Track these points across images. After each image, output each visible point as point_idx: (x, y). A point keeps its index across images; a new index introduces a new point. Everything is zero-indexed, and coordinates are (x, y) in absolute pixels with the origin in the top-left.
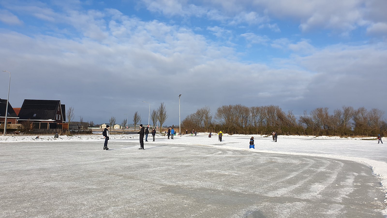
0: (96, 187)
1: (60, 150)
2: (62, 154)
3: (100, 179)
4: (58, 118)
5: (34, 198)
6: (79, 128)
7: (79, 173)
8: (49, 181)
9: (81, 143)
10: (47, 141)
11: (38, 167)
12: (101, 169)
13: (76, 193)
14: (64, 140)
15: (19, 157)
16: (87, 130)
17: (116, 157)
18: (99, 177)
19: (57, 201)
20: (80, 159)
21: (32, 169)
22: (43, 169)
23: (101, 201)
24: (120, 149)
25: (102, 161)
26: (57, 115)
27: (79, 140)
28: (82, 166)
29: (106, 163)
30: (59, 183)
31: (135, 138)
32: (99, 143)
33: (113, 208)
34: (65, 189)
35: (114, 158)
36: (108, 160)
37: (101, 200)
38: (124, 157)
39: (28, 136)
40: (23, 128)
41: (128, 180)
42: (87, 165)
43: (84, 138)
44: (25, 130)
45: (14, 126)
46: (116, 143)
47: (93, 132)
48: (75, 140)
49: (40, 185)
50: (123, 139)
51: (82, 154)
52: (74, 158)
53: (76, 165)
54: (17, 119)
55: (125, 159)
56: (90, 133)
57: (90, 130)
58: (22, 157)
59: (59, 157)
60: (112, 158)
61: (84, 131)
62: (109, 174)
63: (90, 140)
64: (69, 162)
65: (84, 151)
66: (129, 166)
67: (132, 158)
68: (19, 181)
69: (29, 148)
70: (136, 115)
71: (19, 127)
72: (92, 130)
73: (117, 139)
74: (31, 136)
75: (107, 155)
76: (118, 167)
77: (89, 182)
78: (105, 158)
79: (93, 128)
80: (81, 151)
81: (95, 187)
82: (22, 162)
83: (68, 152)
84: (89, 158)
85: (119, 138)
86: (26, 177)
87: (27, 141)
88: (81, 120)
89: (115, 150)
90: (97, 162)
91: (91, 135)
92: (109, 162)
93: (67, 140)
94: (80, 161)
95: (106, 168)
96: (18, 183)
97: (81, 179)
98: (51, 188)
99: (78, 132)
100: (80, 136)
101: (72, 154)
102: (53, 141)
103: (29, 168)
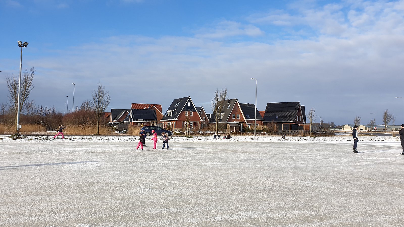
0: (357, 191)
1: (307, 151)
2: (310, 155)
3: (358, 183)
4: (299, 120)
5: (297, 194)
6: (320, 129)
7: (334, 175)
8: (305, 180)
9: (326, 144)
10: (292, 142)
11: (292, 166)
12: (356, 173)
13: (336, 195)
14: (308, 141)
15: (273, 155)
16: (329, 131)
17: (371, 161)
18: (356, 181)
19: (319, 200)
20: (329, 161)
21: (286, 168)
22: (297, 168)
23: (366, 207)
24: (372, 153)
25: (354, 164)
26: (298, 116)
27: (323, 142)
28: (334, 168)
29: (360, 167)
30: (315, 183)
31: (388, 141)
32: (345, 145)
33: (384, 216)
34: (323, 189)
35: (368, 162)
36: (361, 164)
37: (366, 205)
38: (380, 162)
39: (274, 137)
40: (268, 129)
41: (394, 188)
42: (339, 167)
43: (328, 140)
44: (270, 131)
45: (261, 127)
46: (365, 146)
47: (335, 134)
48: (319, 142)
49: (298, 182)
50: (372, 141)
51: (330, 156)
52: (324, 159)
53: (327, 166)
54: (263, 121)
55: (382, 164)
56: (332, 134)
57: (332, 131)
58: (274, 156)
59: (308, 157)
60: (366, 162)
61: (325, 133)
62: (368, 179)
63: (335, 142)
64: (319, 163)
65: (331, 153)
66: (390, 172)
67: (391, 163)
68: (279, 177)
69: (278, 148)
70: (386, 113)
71: (265, 128)
72: (334, 132)
73: (365, 141)
74: (276, 137)
75: (359, 158)
76: (376, 172)
77: (347, 185)
78: (358, 162)
79: (334, 130)
80: (329, 153)
81: (355, 191)
82: (276, 160)
83: (315, 154)
84: (340, 160)
85: (368, 141)
86: (284, 174)
87: (274, 141)
88: (322, 121)
89: (367, 154)
90: (349, 165)
91: (335, 137)
92: (364, 166)
93: (311, 142)
94: (330, 163)
95: (362, 172)
96: (279, 179)
97: (337, 181)
98: (309, 187)
99: (320, 133)
100: (323, 137)
101: (320, 155)
102: (297, 142)
103: (283, 166)
